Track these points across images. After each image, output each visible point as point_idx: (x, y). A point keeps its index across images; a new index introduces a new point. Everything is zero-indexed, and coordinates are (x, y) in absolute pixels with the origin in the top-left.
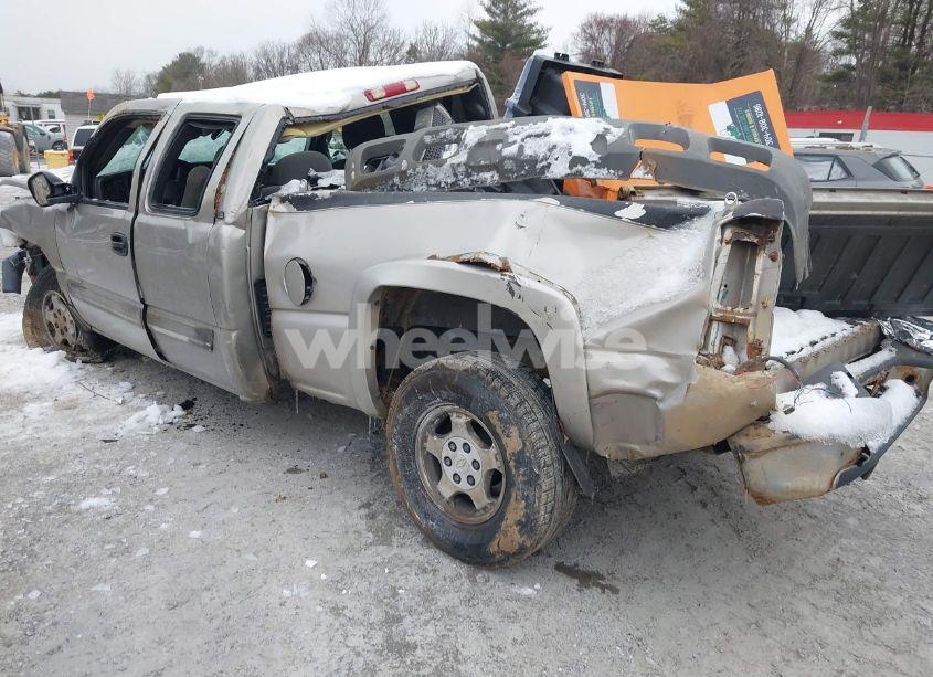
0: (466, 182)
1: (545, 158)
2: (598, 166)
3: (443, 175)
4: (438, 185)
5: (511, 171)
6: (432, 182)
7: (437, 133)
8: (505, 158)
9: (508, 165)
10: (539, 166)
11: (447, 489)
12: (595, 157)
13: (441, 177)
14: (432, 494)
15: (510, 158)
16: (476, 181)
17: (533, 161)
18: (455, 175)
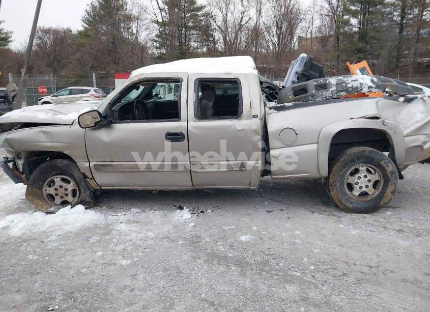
0: (335, 96)
1: (360, 87)
2: (375, 88)
3: (328, 94)
4: (326, 98)
5: (351, 91)
6: (324, 97)
7: (318, 81)
8: (349, 88)
9: (350, 90)
10: (359, 89)
11: (356, 192)
12: (374, 86)
13: (327, 95)
14: (351, 196)
15: (350, 88)
16: (339, 95)
17: (357, 88)
18: (332, 94)
